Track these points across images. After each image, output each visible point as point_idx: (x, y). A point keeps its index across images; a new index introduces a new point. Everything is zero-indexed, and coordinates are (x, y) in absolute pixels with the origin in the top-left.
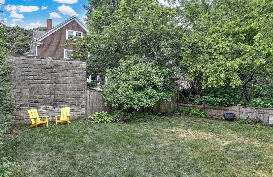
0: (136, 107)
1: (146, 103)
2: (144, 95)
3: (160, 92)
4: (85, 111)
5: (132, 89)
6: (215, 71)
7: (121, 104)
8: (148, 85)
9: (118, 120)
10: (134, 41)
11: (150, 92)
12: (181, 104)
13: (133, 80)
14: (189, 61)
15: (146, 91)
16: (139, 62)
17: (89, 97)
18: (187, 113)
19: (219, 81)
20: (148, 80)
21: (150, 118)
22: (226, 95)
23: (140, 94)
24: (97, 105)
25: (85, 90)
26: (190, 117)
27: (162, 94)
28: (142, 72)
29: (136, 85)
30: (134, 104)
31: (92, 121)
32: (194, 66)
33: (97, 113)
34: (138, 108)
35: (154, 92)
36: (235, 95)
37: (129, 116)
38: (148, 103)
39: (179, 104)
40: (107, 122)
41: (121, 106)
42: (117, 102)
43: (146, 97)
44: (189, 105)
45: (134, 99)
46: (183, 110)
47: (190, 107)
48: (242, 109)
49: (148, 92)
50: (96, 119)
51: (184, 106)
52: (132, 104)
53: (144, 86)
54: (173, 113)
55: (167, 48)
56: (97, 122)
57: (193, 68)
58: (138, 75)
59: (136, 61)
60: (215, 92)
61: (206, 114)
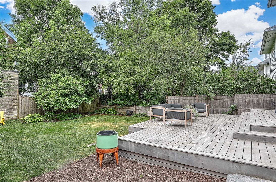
0: (63, 109)
1: (72, 106)
2: (70, 100)
3: (83, 97)
4: (17, 114)
5: (60, 96)
6: (119, 84)
7: (51, 107)
8: (73, 93)
9: (49, 120)
10: (62, 60)
11: (74, 98)
12: (101, 106)
13: (61, 89)
14: (103, 76)
15: (71, 97)
16: (66, 74)
17: (21, 102)
18: (104, 112)
19: (121, 90)
20: (73, 89)
21: (75, 117)
22: (128, 99)
23: (67, 99)
24: (29, 109)
25: (18, 96)
26: (106, 114)
27: (84, 99)
28: (68, 83)
29: (64, 93)
30: (62, 107)
31: (25, 122)
32: (107, 80)
33: (30, 115)
34: (65, 110)
35: (78, 98)
36: (133, 99)
37: (58, 116)
38: (73, 106)
39: (99, 105)
40: (39, 122)
41: (51, 109)
42: (48, 106)
43: (72, 101)
44: (106, 106)
45: (62, 103)
46: (101, 110)
47: (107, 107)
48: (137, 108)
49: (73, 98)
50: (30, 119)
51: (102, 107)
52: (61, 107)
53: (70, 94)
54: (94, 113)
55: (88, 66)
56: (30, 122)
57: (106, 81)
58: (65, 86)
59: (64, 73)
60: (121, 97)
61: (116, 112)
